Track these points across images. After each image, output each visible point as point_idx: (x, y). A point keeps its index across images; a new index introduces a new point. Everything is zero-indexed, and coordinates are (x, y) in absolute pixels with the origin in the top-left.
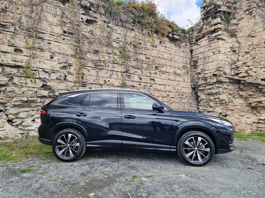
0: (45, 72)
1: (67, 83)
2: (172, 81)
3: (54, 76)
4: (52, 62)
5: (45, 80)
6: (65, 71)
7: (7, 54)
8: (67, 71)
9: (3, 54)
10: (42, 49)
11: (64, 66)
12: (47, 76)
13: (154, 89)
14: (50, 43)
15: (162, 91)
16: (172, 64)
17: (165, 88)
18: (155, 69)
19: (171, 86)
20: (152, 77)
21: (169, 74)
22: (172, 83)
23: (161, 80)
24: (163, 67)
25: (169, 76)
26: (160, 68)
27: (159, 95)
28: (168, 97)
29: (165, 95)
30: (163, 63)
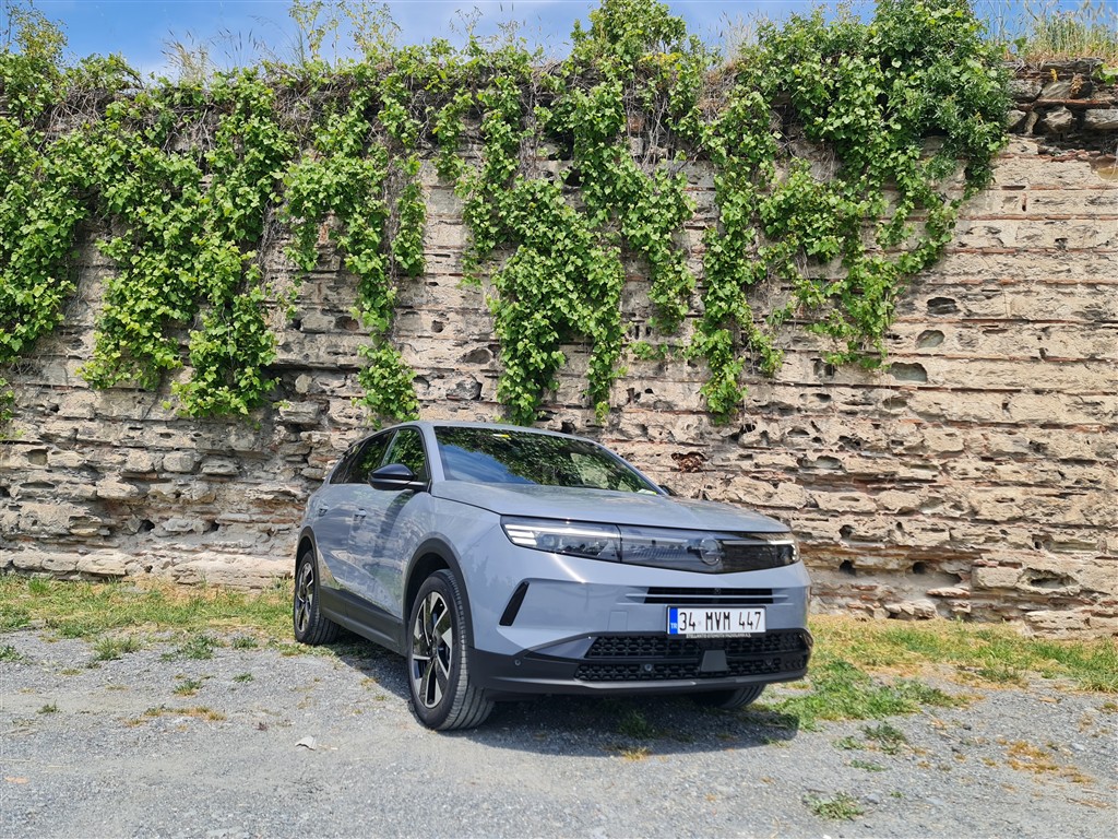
2: (1067, 367)
3: (439, 389)
4: (435, 344)
6: (475, 368)
7: (317, 336)
8: (485, 366)
9: (309, 337)
10: (411, 307)
11: (473, 353)
12: (418, 390)
13: (917, 417)
14: (436, 284)
15: (983, 424)
16: (1069, 271)
17: (1005, 406)
18: (930, 311)
19: (1061, 395)
20: (904, 355)
21: (1044, 330)
22: (1073, 378)
23: (978, 365)
24: (991, 294)
25: (1043, 338)
26: (966, 303)
27: (961, 447)
28: (1032, 456)
29: (1009, 447)
30: (988, 278)
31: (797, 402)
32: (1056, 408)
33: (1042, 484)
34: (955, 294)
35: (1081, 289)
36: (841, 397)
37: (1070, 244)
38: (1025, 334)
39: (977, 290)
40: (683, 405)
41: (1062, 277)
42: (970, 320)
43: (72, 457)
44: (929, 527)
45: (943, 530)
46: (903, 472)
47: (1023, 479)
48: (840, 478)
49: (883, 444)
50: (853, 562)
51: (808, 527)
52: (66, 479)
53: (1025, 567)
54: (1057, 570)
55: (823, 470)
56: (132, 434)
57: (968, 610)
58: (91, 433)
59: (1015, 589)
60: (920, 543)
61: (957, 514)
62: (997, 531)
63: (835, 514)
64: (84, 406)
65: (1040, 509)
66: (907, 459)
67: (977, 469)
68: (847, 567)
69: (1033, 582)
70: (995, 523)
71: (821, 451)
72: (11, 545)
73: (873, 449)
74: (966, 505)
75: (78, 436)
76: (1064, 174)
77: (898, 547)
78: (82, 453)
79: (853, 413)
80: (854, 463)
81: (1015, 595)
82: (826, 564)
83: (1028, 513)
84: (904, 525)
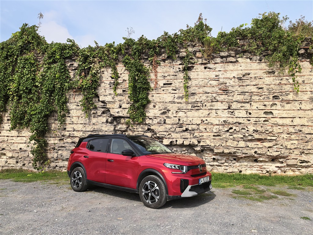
0: (150, 119)
1: (165, 126)
2: (306, 111)
3: (155, 121)
4: (154, 110)
5: (149, 125)
6: (164, 116)
7: (126, 109)
8: (166, 115)
9: (124, 110)
11: (163, 112)
12: (150, 122)
13: (271, 124)
14: (153, 96)
15: (287, 125)
16: (306, 88)
17: (292, 121)
18: (273, 99)
19: (305, 118)
20: (267, 110)
21: (300, 103)
22: (308, 114)
23: (285, 112)
24: (287, 94)
25: (300, 104)
26: (282, 97)
27: (282, 132)
28: (299, 133)
29: (294, 131)
30: (287, 90)
31: (242, 122)
32: (304, 121)
33: (302, 139)
34: (279, 95)
35: (309, 93)
36: (253, 120)
37: (306, 82)
38: (296, 104)
39: (284, 93)
40: (215, 123)
41: (304, 90)
42: (282, 101)
43: (69, 140)
44: (276, 151)
45: (279, 151)
46: (269, 138)
47: (297, 139)
48: (253, 140)
49: (264, 131)
50: (257, 159)
51: (246, 152)
52: (69, 145)
53: (298, 160)
54: (306, 160)
55: (250, 138)
56: (83, 134)
57: (285, 170)
58: (74, 134)
59: (297, 165)
60: (274, 155)
61: (282, 147)
62: (292, 151)
63: (253, 148)
64: (71, 128)
65: (302, 145)
66: (269, 134)
67: (286, 137)
68: (256, 161)
69: (300, 163)
70: (291, 149)
71: (249, 133)
72: (56, 161)
73: (261, 132)
74: (284, 145)
75: (71, 135)
76: (303, 65)
77: (268, 156)
78: (72, 139)
79: (256, 124)
80: (257, 136)
81: (296, 166)
82: (251, 160)
83: (299, 147)
84: (270, 151)
